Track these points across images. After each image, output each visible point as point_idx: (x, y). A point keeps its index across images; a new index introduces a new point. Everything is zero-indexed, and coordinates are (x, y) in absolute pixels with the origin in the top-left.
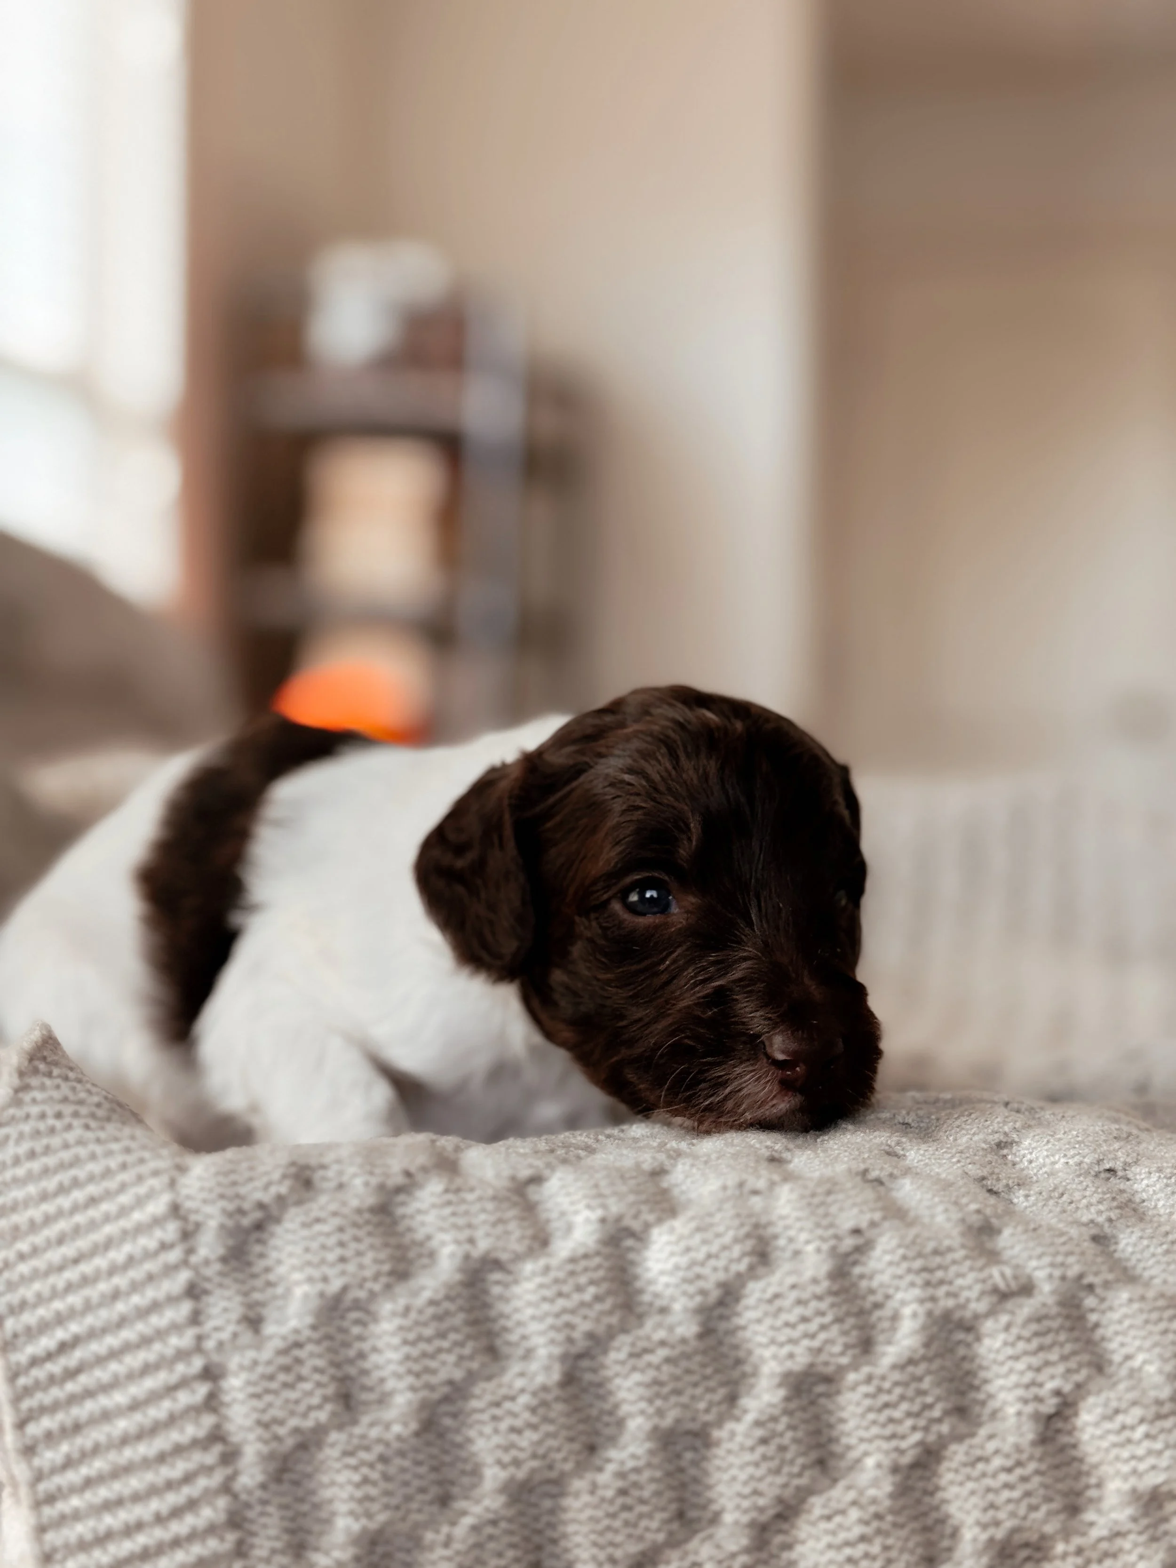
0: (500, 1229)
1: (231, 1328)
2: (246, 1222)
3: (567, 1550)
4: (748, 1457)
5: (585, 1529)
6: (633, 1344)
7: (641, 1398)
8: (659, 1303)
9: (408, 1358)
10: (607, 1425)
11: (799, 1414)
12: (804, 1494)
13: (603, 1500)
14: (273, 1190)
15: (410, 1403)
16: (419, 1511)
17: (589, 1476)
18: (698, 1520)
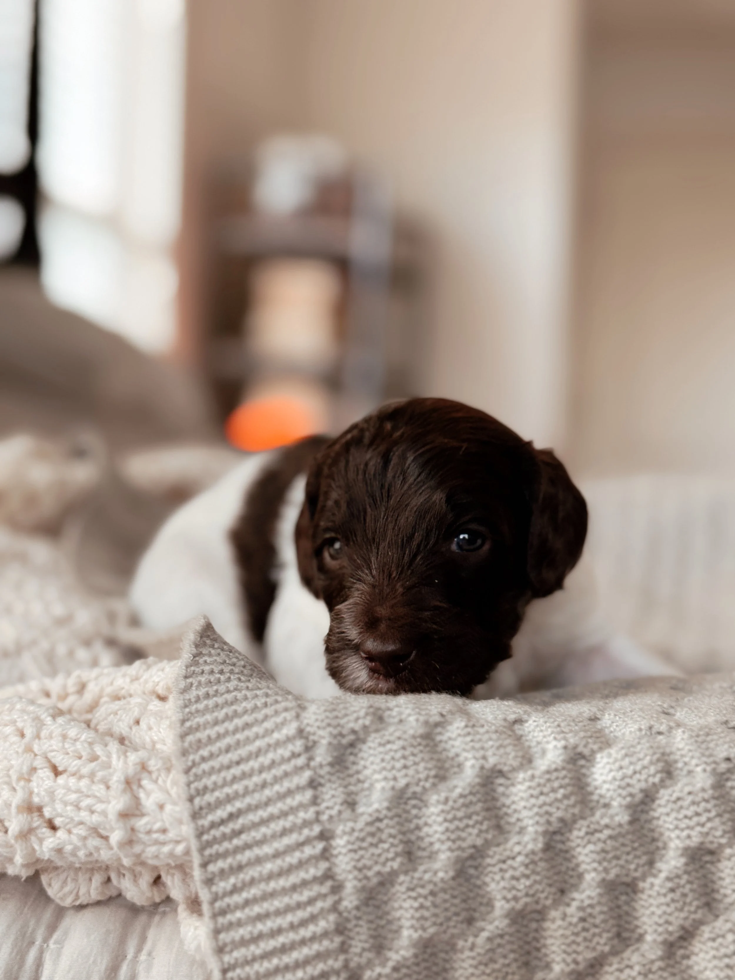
0: (502, 751)
1: (337, 808)
2: (345, 741)
3: (546, 955)
4: (662, 900)
5: (558, 942)
6: (588, 826)
7: (594, 861)
8: (602, 801)
9: (447, 830)
10: (572, 877)
11: (694, 874)
12: (699, 924)
13: (570, 924)
14: (361, 722)
15: (449, 858)
16: (455, 927)
17: (561, 908)
18: (629, 939)
